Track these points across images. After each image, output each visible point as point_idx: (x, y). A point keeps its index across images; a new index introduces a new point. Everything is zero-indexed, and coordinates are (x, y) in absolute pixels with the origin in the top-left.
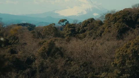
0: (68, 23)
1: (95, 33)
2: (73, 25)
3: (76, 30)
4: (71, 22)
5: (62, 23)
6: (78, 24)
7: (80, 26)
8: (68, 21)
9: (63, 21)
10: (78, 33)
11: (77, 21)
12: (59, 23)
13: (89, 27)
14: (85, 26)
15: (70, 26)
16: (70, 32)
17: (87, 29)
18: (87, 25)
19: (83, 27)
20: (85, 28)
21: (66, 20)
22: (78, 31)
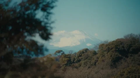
0: (63, 53)
1: (90, 62)
2: (69, 55)
3: (72, 60)
4: (67, 53)
5: (58, 54)
6: (73, 54)
7: (76, 57)
9: (59, 52)
10: (73, 62)
11: (72, 51)
12: (55, 54)
13: (84, 57)
14: (80, 56)
15: (66, 56)
16: (66, 62)
17: (82, 59)
18: (82, 55)
19: (78, 57)
20: (80, 58)
21: (62, 51)
22: (74, 60)
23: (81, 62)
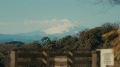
0: (49, 40)
1: (72, 48)
2: (54, 41)
3: (56, 46)
4: (52, 39)
5: (44, 41)
6: (58, 41)
7: (60, 43)
8: (49, 39)
9: (45, 38)
10: (58, 48)
11: (57, 38)
12: (42, 40)
13: (67, 43)
14: (64, 42)
15: (51, 42)
16: (51, 48)
17: (65, 45)
18: (65, 41)
19: (62, 43)
20: (64, 44)
21: (48, 38)
22: (58, 46)
23: (64, 48)
